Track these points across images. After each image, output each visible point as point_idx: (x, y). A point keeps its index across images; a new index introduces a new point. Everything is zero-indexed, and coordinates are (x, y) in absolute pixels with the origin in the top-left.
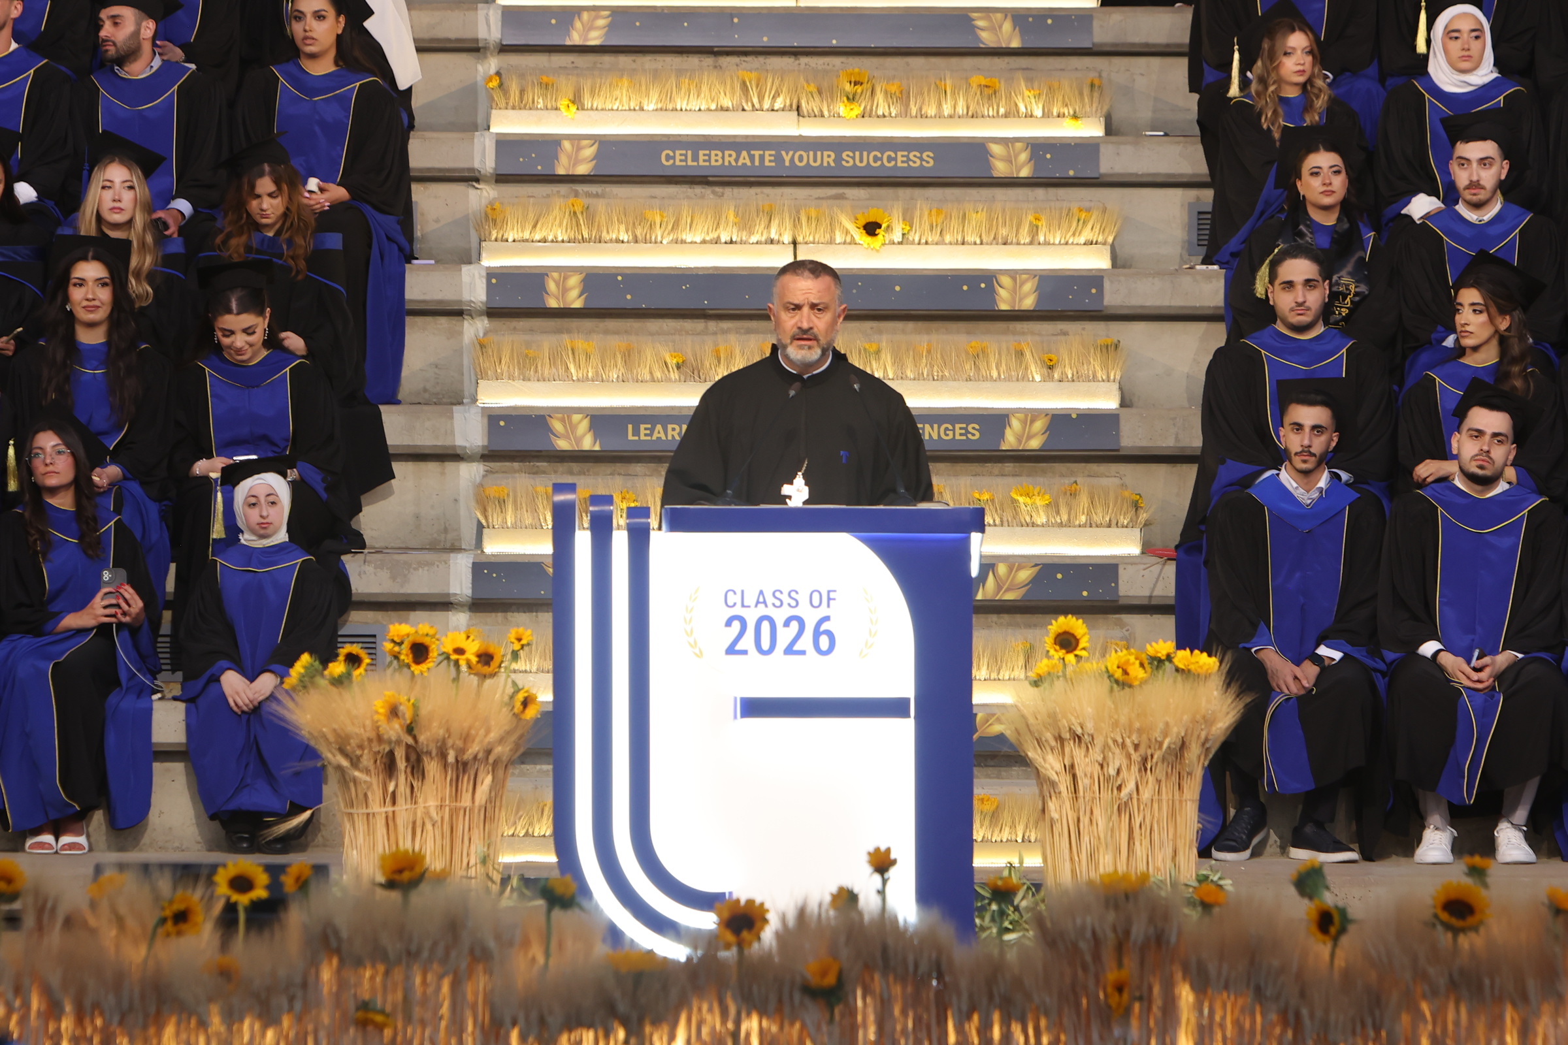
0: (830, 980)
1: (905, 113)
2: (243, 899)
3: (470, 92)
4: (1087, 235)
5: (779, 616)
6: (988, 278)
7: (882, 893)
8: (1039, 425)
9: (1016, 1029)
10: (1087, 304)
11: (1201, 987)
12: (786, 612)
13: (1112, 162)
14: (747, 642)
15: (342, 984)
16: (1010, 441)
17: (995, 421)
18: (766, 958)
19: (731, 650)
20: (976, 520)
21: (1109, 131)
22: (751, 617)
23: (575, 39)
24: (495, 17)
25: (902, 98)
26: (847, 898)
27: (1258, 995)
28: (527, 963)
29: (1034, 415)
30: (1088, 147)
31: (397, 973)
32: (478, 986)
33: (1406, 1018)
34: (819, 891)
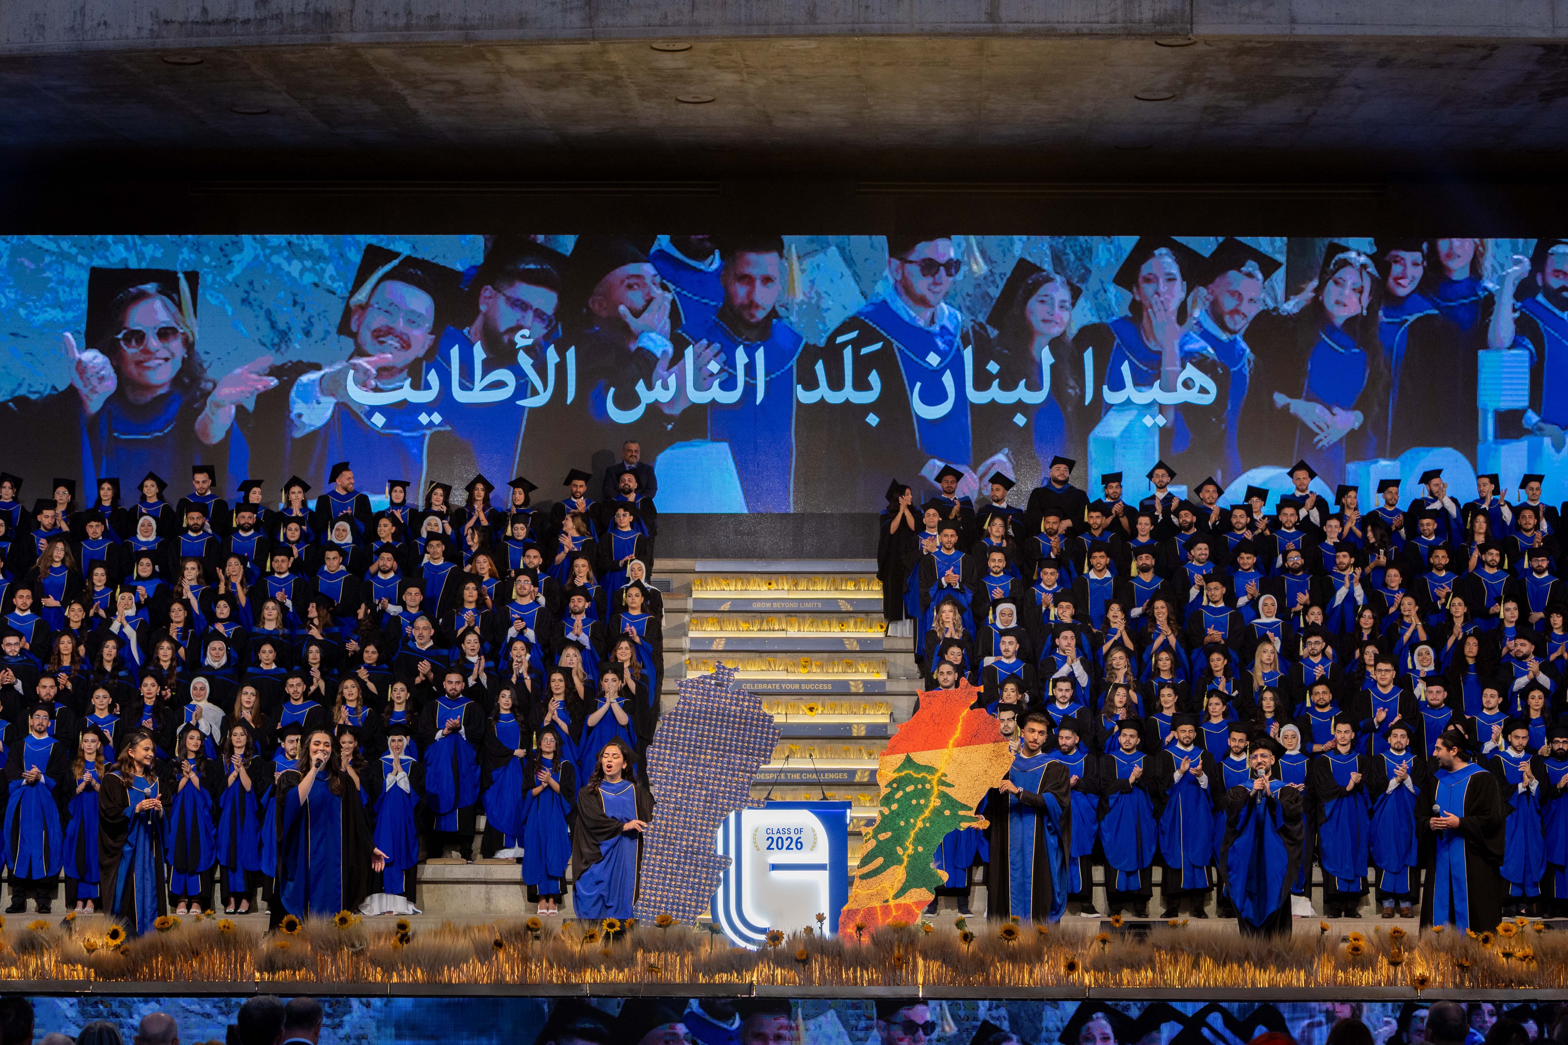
0: (804, 957)
1: (822, 672)
2: (612, 931)
3: (680, 665)
4: (882, 711)
5: (784, 837)
6: (850, 725)
7: (821, 928)
8: (867, 774)
9: (865, 972)
10: (882, 734)
11: (924, 959)
12: (787, 836)
13: (890, 687)
14: (774, 846)
15: (645, 958)
16: (857, 779)
17: (852, 773)
18: (783, 951)
19: (769, 848)
20: (849, 805)
21: (889, 677)
22: (775, 837)
23: (714, 648)
24: (688, 641)
25: (821, 667)
26: (809, 930)
27: (944, 961)
28: (705, 951)
29: (865, 770)
30: (882, 683)
31: (663, 955)
32: (689, 959)
33: (992, 969)
34: (800, 928)
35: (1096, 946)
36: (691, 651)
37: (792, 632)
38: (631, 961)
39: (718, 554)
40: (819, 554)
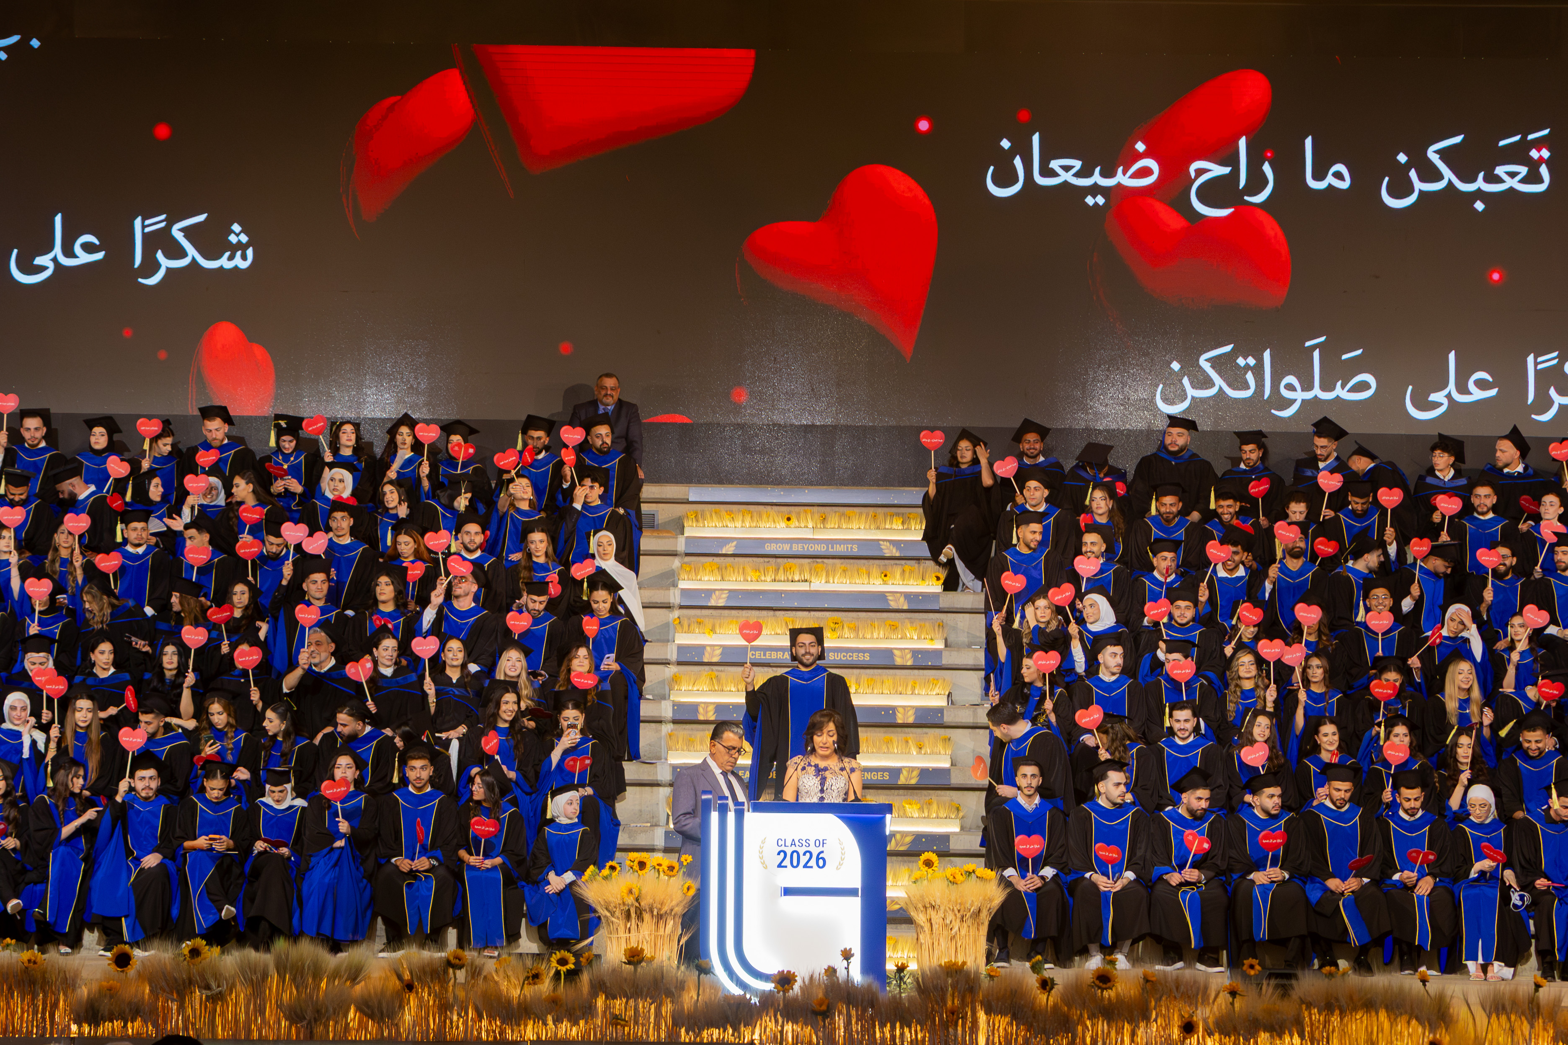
0: (824, 1008)
1: (857, 637)
2: (563, 969)
3: (667, 625)
4: (937, 691)
5: (801, 851)
6: (894, 709)
7: (847, 968)
8: (915, 773)
9: (906, 1030)
10: (937, 721)
11: (988, 1013)
12: (804, 849)
13: (948, 659)
14: (787, 862)
15: (607, 1007)
16: (902, 781)
17: (896, 772)
18: (795, 999)
19: (780, 866)
21: (946, 646)
22: (789, 851)
23: (713, 603)
24: (677, 593)
25: (856, 630)
26: (831, 971)
27: (1014, 1017)
28: (689, 998)
29: (913, 769)
30: (937, 653)
31: (632, 1002)
32: (667, 1008)
33: (1080, 1028)
34: (819, 969)
35: (1224, 999)
36: (681, 607)
37: (819, 584)
38: (588, 1011)
39: (719, 478)
40: (857, 480)
